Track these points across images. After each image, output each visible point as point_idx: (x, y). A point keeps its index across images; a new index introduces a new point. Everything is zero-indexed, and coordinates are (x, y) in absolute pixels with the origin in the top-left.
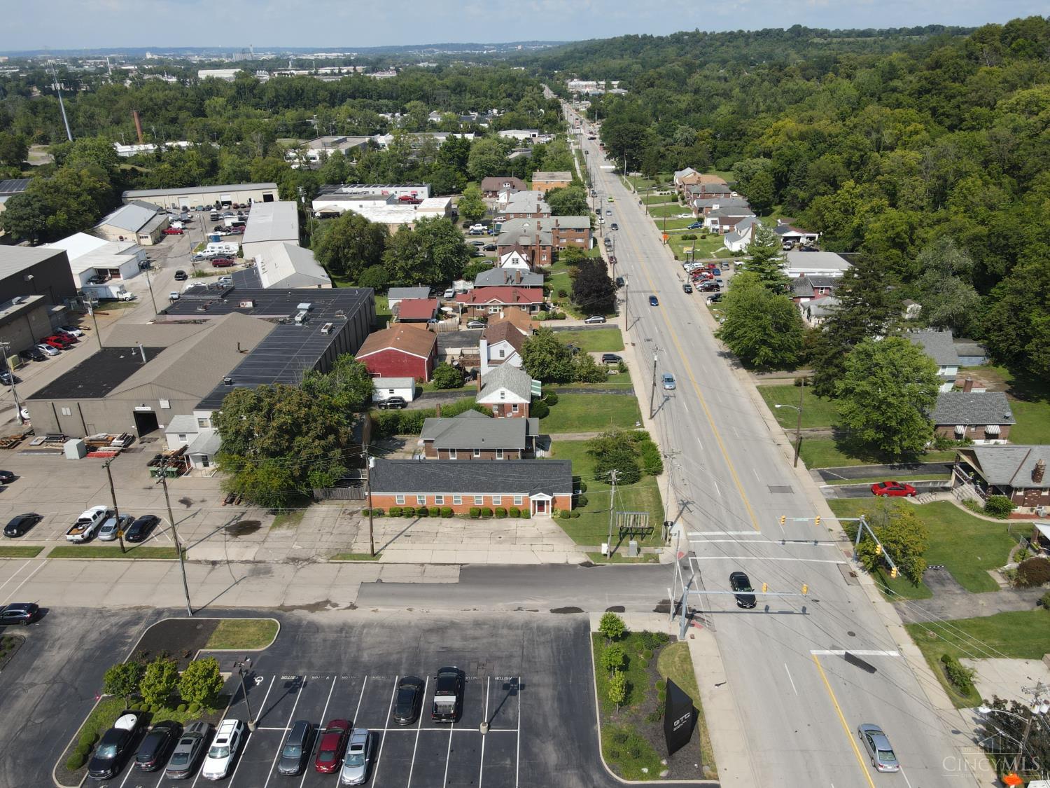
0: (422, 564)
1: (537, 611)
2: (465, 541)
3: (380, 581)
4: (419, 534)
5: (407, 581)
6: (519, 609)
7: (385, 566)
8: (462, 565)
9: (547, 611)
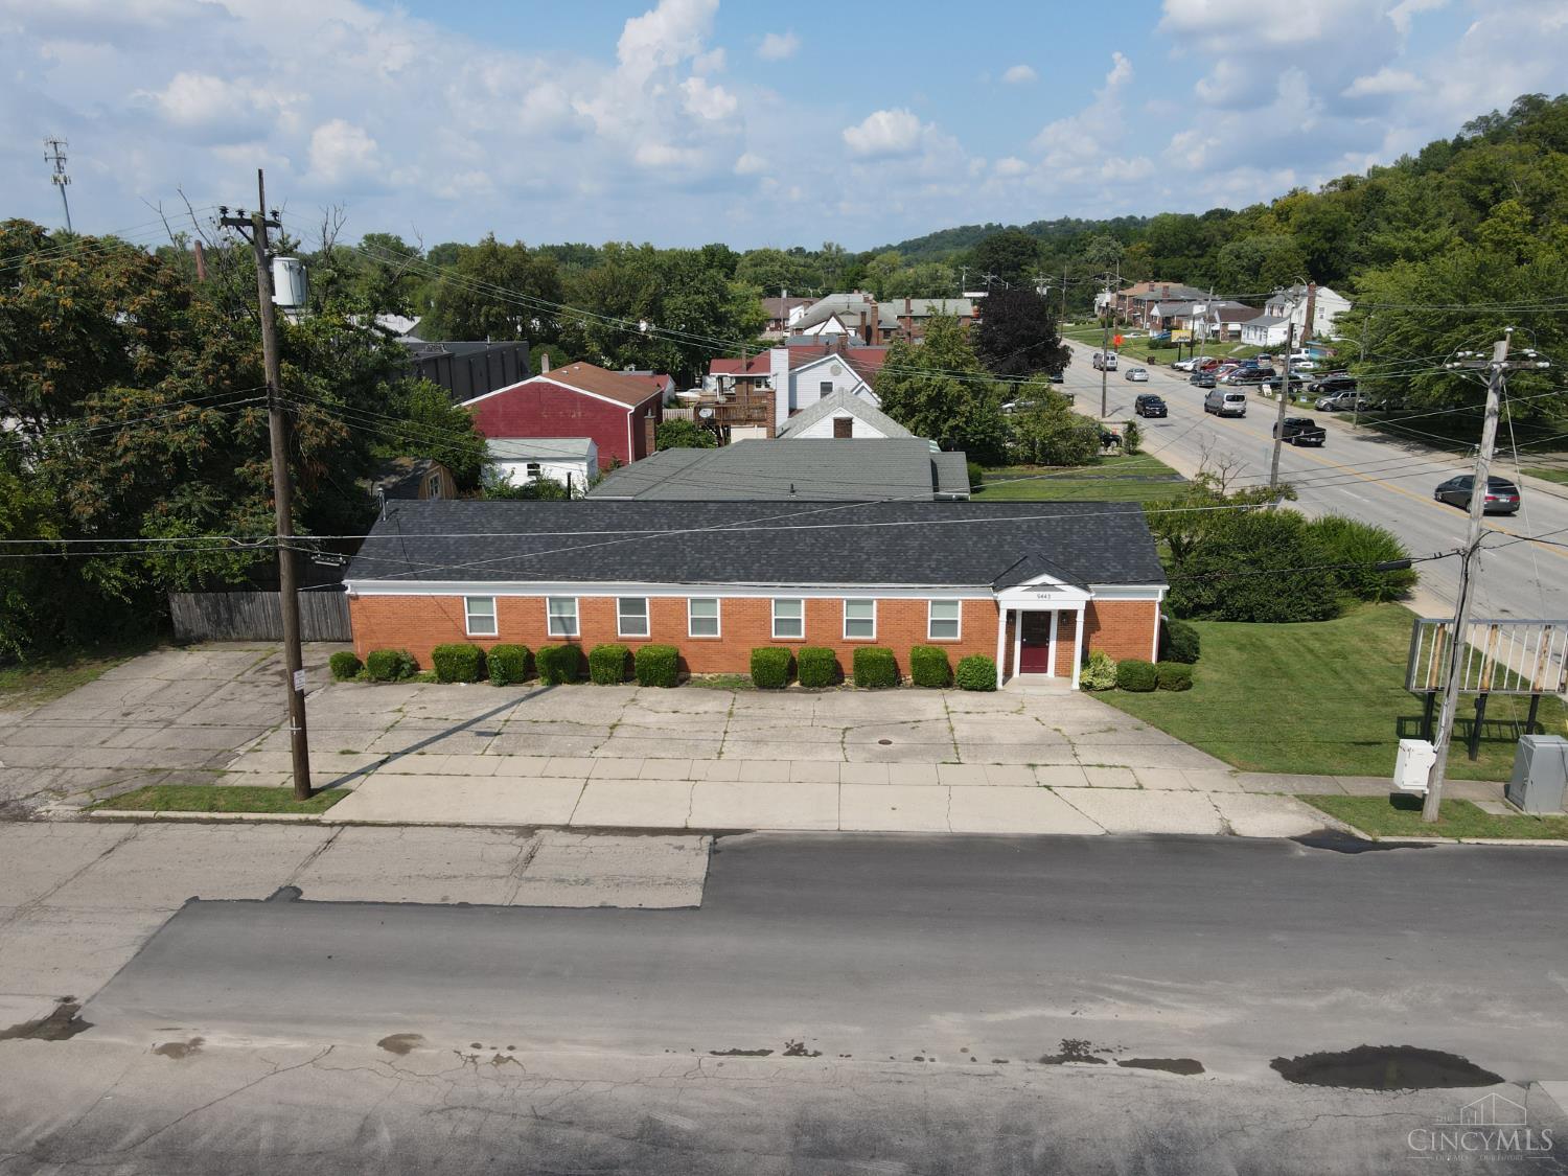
0: (529, 831)
1: (1190, 1066)
2: (733, 750)
3: (290, 896)
4: (539, 729)
5: (429, 895)
6: (1072, 1051)
7: (349, 832)
8: (717, 833)
9: (1258, 1072)
